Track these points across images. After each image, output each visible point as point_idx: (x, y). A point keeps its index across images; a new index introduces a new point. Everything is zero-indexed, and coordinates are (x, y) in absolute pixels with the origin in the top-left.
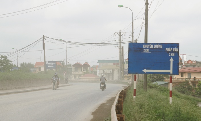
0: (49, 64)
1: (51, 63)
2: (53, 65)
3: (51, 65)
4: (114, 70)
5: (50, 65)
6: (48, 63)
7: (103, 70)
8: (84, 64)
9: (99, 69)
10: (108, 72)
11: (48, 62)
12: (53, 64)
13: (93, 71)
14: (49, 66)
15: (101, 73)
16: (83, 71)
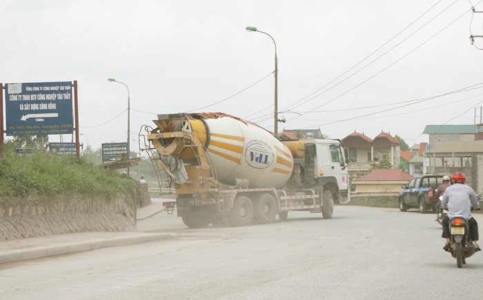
0: (26, 98)
1: (42, 97)
2: (53, 106)
3: (44, 106)
4: (478, 156)
5: (35, 107)
6: (24, 92)
7: (442, 155)
8: (377, 139)
9: (429, 155)
10: (458, 165)
11: (24, 85)
12: (56, 101)
13: (412, 161)
14: (31, 112)
15: (436, 168)
16: (372, 159)
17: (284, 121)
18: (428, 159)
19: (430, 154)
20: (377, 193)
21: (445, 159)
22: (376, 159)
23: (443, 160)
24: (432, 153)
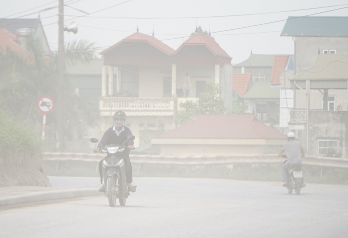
7: (324, 85)
13: (251, 94)
15: (310, 112)
16: (174, 92)
17: (75, 31)
18: (290, 93)
19: (298, 81)
20: (251, 158)
21: (331, 93)
22: (180, 93)
23: (326, 94)
24: (304, 81)
